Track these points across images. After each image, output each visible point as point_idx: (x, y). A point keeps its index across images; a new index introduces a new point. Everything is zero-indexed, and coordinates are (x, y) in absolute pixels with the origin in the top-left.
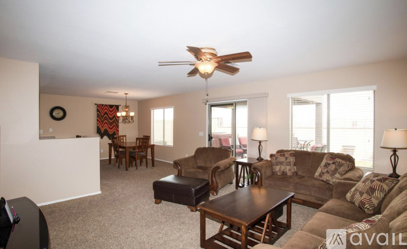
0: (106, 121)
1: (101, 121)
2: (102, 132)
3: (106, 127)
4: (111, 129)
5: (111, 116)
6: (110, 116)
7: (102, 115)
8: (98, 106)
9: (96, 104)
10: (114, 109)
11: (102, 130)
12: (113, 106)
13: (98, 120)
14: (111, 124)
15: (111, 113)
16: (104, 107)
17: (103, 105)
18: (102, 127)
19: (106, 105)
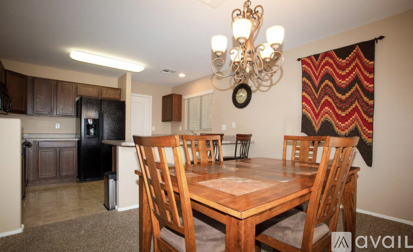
0: (327, 97)
1: (314, 99)
2: (317, 129)
3: (327, 115)
4: (343, 119)
5: (343, 83)
6: (338, 80)
7: (317, 83)
8: (304, 62)
9: (299, 60)
10: (357, 55)
11: (317, 125)
12: (351, 48)
13: (304, 99)
14: (343, 105)
15: (344, 73)
16: (323, 58)
17: (316, 56)
18: (317, 116)
19: (327, 54)
